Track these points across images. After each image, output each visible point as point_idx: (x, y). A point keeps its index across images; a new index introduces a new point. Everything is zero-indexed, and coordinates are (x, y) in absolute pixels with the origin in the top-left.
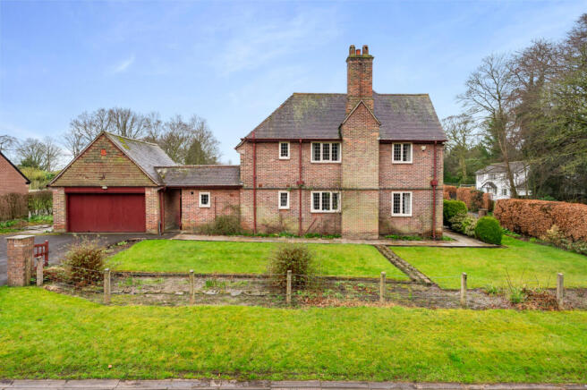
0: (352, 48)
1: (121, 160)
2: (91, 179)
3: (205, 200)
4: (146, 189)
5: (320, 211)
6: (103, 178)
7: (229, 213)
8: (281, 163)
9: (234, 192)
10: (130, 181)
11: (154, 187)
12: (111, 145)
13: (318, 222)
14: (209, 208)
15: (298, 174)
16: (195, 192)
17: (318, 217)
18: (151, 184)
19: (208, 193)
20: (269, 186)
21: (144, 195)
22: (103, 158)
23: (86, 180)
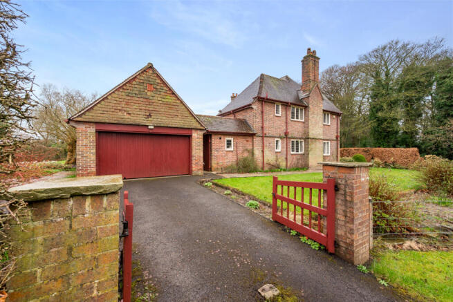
0: (309, 49)
1: (170, 99)
2: (134, 115)
3: (229, 143)
4: (193, 131)
5: (295, 153)
6: (150, 116)
7: (246, 155)
8: (276, 118)
9: (249, 139)
10: (178, 122)
11: (201, 130)
12: (158, 81)
13: (294, 160)
14: (232, 151)
15: (285, 128)
16: (222, 137)
17: (295, 157)
18: (199, 127)
19: (231, 139)
20: (271, 135)
21: (189, 137)
22: (149, 93)
23: (128, 116)
